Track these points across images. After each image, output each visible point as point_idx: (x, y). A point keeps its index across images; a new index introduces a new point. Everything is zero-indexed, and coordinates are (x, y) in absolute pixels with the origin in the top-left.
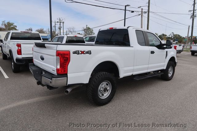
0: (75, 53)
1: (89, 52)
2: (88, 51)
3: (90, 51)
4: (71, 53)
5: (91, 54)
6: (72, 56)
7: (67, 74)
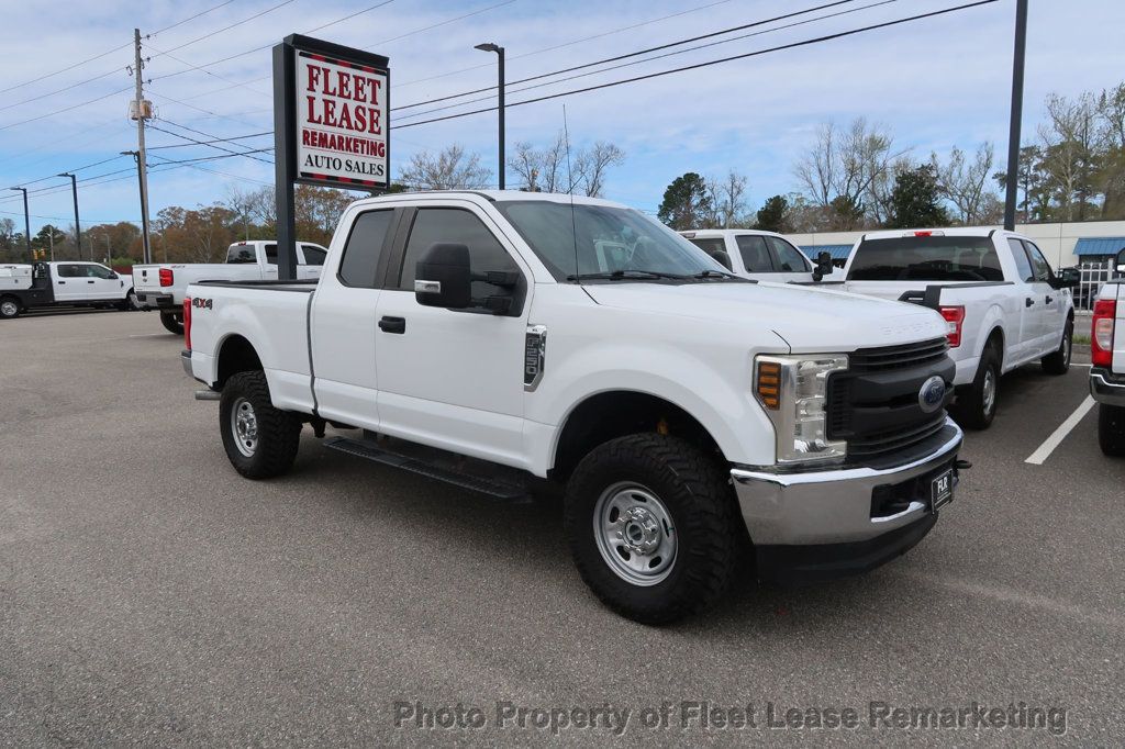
5: (211, 308)
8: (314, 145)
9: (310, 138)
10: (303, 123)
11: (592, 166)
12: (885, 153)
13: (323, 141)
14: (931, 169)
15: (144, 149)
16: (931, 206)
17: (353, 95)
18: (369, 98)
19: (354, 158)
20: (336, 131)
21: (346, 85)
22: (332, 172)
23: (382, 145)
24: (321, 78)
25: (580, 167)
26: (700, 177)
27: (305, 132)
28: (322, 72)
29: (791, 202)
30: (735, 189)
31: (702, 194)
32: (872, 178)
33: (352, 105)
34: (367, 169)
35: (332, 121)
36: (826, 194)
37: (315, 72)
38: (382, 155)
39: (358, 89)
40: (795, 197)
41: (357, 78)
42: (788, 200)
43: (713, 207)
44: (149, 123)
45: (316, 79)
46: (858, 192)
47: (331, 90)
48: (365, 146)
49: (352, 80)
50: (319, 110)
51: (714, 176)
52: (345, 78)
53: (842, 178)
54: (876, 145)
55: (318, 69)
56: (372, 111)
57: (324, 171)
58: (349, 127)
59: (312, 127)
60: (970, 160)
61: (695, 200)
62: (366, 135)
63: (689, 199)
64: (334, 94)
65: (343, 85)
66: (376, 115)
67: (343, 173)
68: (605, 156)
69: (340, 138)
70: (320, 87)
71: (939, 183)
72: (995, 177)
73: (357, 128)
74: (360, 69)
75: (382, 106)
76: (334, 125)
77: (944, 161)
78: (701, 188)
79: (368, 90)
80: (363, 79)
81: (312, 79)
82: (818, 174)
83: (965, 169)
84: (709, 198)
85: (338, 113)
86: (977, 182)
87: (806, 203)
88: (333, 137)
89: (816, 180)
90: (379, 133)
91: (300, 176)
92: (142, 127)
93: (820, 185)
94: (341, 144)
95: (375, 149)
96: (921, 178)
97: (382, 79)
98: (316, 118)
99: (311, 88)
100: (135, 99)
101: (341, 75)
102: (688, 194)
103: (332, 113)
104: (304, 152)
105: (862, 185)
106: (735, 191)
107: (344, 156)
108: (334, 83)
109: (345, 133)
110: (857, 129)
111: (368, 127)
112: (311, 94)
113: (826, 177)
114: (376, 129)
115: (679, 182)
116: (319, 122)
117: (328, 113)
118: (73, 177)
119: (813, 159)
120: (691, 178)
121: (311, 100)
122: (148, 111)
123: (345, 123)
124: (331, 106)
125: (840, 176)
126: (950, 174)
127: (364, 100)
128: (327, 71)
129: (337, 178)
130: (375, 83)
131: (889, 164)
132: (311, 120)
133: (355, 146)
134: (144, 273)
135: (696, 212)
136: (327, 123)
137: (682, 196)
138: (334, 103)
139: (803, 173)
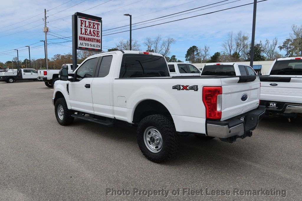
8: (82, 40)
9: (81, 38)
10: (79, 34)
11: (167, 44)
12: (247, 41)
13: (84, 39)
14: (260, 45)
15: (46, 40)
16: (260, 55)
17: (92, 27)
18: (97, 28)
19: (92, 43)
20: (88, 37)
21: (91, 25)
22: (87, 47)
23: (100, 40)
24: (84, 23)
25: (164, 44)
26: (197, 47)
27: (80, 37)
28: (84, 22)
29: (222, 54)
30: (206, 50)
31: (197, 52)
32: (243, 47)
33: (92, 30)
34: (96, 46)
35: (87, 34)
36: (230, 52)
37: (82, 21)
38: (100, 42)
39: (93, 26)
40: (223, 52)
41: (93, 23)
42: (221, 53)
43: (200, 55)
44: (48, 33)
45: (83, 23)
46: (239, 51)
47: (86, 26)
48: (95, 40)
49: (92, 24)
50: (83, 31)
51: (201, 47)
52: (90, 23)
53: (235, 47)
54: (245, 38)
55: (83, 21)
56: (97, 31)
57: (84, 47)
58: (91, 35)
59: (81, 35)
60: (271, 42)
61: (195, 53)
62: (96, 37)
63: (194, 53)
64: (87, 27)
65: (90, 25)
66: (98, 32)
67: (89, 47)
68: (170, 42)
69: (89, 38)
70: (84, 25)
71: (262, 49)
72: (279, 47)
73: (93, 36)
74: (94, 21)
75: (100, 30)
76: (87, 35)
77: (264, 43)
78: (197, 50)
79: (96, 26)
80: (95, 23)
81: (82, 23)
82: (228, 46)
83: (270, 45)
84: (199, 53)
85: (88, 32)
86: (273, 48)
87: (226, 54)
88: (87, 38)
89: (228, 48)
90: (99, 37)
91: (78, 48)
92: (46, 34)
93: (229, 49)
94: (89, 40)
95: (98, 41)
96: (257, 47)
97: (100, 23)
98: (83, 33)
99: (81, 26)
100: (44, 27)
101: (89, 22)
102: (193, 51)
103: (87, 32)
104: (79, 42)
105: (241, 49)
106: (206, 51)
107: (90, 43)
108: (87, 24)
109: (90, 37)
110: (239, 34)
111: (96, 35)
112: (81, 27)
113: (230, 47)
114: (98, 36)
115: (191, 48)
116: (83, 34)
117: (86, 32)
118: (29, 47)
119: (227, 42)
120: (194, 47)
121: (81, 29)
122: (47, 30)
123: (90, 34)
124: (86, 30)
125: (234, 47)
126: (265, 46)
127: (95, 29)
128: (85, 21)
129: (88, 48)
130: (98, 24)
131: (248, 43)
132: (81, 34)
133: (93, 40)
134: (40, 72)
135: (196, 56)
136: (85, 34)
137: (192, 52)
138: (87, 29)
139: (224, 46)
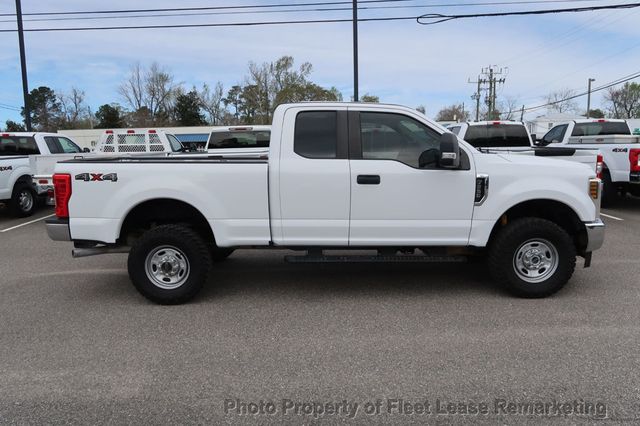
0: (79, 177)
1: (113, 178)
2: (111, 174)
3: (115, 174)
4: (73, 178)
5: (116, 180)
6: (76, 184)
7: (68, 218)
12: (169, 83)
14: (195, 94)
16: (197, 114)
26: (51, 90)
30: (77, 99)
31: (54, 101)
32: (165, 96)
36: (139, 105)
43: (63, 110)
46: (156, 105)
54: (163, 79)
60: (212, 91)
61: (49, 105)
63: (44, 104)
71: (200, 102)
77: (200, 90)
78: (53, 98)
83: (210, 95)
84: (59, 104)
86: (217, 103)
87: (123, 110)
89: (132, 96)
93: (135, 99)
96: (190, 99)
102: (43, 101)
105: (160, 100)
110: (154, 69)
113: (138, 95)
115: (35, 93)
119: (129, 84)
120: (44, 90)
125: (147, 95)
126: (203, 97)
131: (171, 90)
135: (51, 113)
137: (39, 101)
139: (123, 91)
